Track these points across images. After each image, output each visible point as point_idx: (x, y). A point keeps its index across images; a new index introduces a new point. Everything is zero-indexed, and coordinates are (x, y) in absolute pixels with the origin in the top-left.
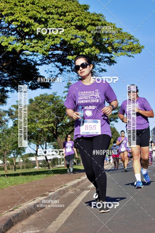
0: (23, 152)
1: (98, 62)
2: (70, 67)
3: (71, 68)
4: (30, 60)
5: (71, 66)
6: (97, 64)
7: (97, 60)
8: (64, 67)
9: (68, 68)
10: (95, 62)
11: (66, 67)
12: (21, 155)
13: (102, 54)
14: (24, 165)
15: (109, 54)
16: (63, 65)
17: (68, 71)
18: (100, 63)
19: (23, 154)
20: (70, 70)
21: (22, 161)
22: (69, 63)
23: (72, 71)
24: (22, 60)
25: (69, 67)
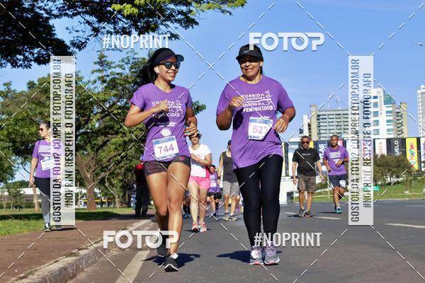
0: (11, 178)
1: (165, 21)
2: (112, 26)
3: (115, 28)
4: (40, 8)
5: (115, 23)
6: (163, 24)
8: (102, 25)
9: (110, 27)
11: (105, 25)
12: (6, 183)
13: (172, 6)
14: (10, 202)
15: (187, 6)
16: (99, 22)
17: (108, 32)
18: (168, 23)
19: (9, 182)
20: (113, 31)
21: (6, 193)
23: (117, 33)
24: (25, 8)
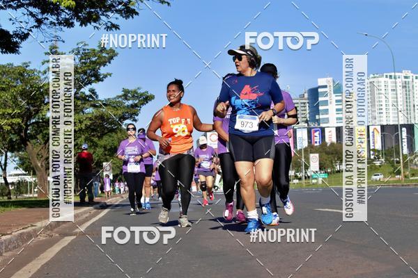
1: (106, 11)
2: (55, 17)
3: (58, 19)
5: (58, 14)
6: (104, 15)
7: (105, 7)
8: (45, 16)
9: (53, 18)
10: (101, 10)
11: (49, 16)
16: (43, 13)
17: (52, 23)
18: (109, 13)
20: (56, 22)
22: (53, 9)
23: (60, 24)
25: (53, 16)
